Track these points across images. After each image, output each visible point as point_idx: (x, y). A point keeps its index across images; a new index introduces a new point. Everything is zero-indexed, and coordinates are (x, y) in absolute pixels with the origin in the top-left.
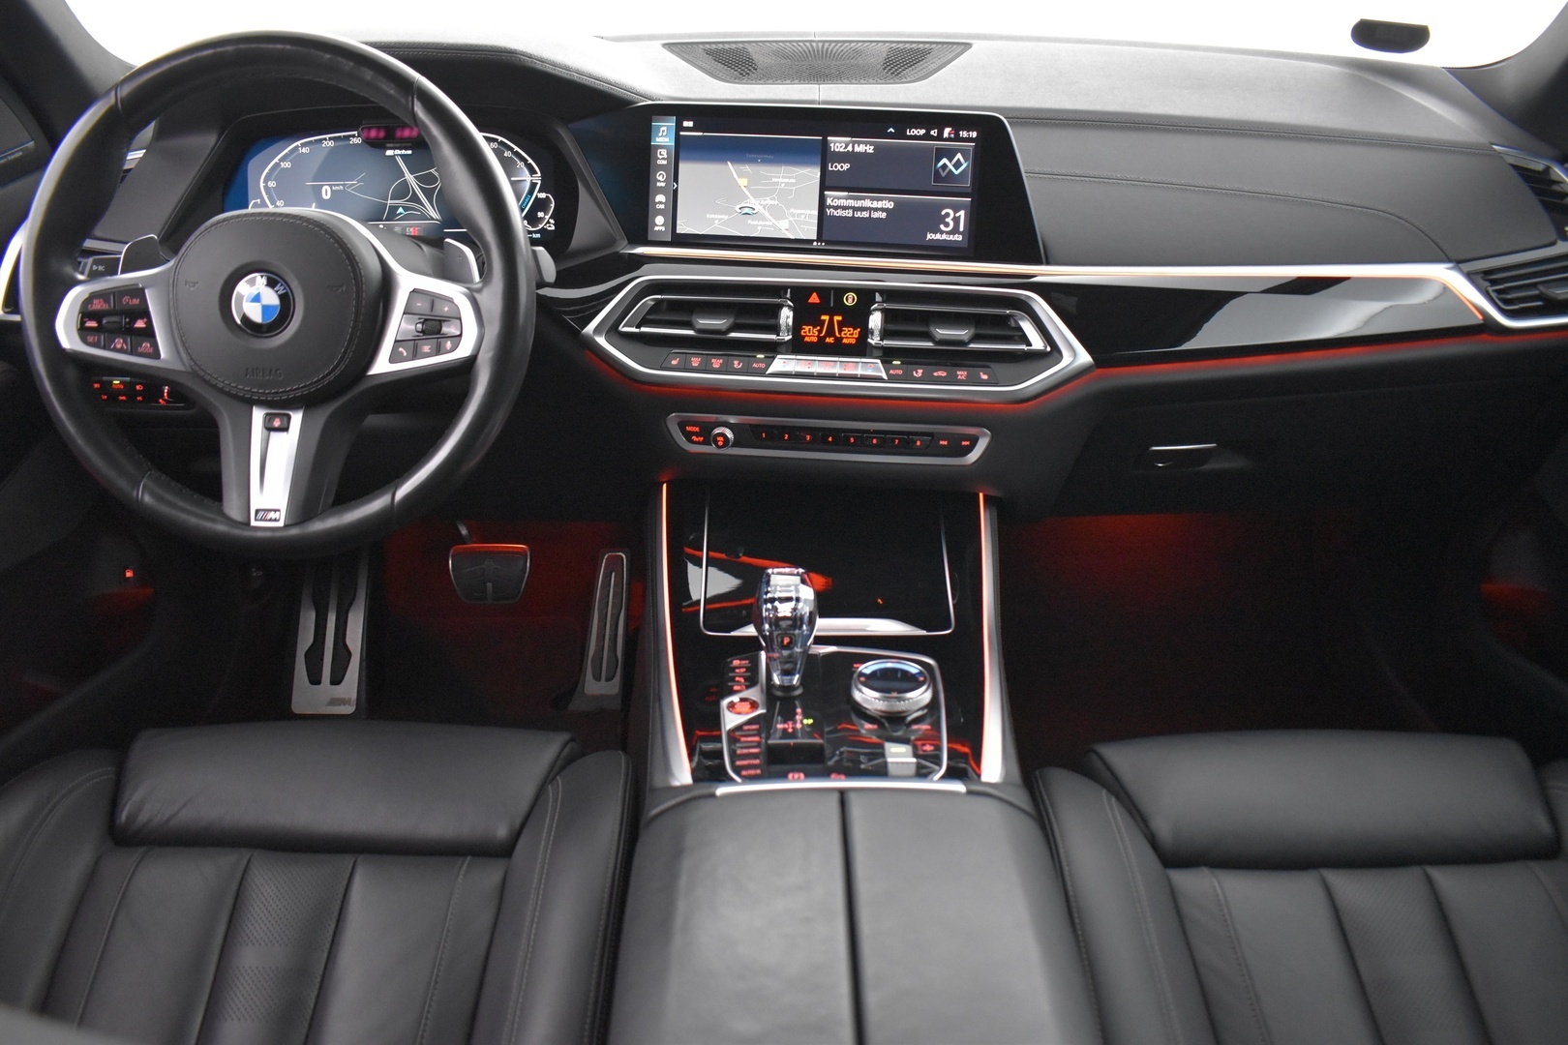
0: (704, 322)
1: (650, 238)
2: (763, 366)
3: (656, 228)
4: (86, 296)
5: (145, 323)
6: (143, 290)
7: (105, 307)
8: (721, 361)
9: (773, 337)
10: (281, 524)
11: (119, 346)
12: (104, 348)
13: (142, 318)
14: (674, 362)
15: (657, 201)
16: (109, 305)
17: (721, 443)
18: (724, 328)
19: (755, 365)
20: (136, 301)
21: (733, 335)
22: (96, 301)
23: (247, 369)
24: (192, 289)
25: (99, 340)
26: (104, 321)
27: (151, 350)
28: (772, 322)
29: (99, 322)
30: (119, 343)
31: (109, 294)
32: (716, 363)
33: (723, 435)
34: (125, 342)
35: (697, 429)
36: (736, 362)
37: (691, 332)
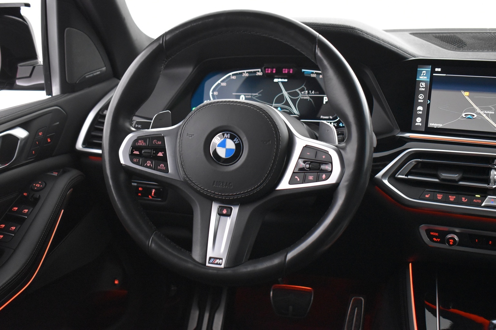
0: (445, 175)
1: (413, 129)
2: (480, 201)
3: (417, 124)
4: (136, 138)
5: (163, 154)
6: (163, 137)
7: (144, 144)
8: (455, 197)
9: (486, 185)
10: (222, 266)
11: (148, 165)
12: (141, 165)
13: (161, 152)
14: (427, 196)
15: (418, 109)
16: (146, 144)
17: (451, 243)
18: (457, 179)
19: (474, 201)
20: (159, 143)
21: (461, 183)
22: (140, 141)
23: (214, 182)
24: (190, 138)
25: (139, 161)
26: (143, 152)
27: (164, 168)
28: (485, 177)
29: (140, 152)
30: (149, 163)
31: (147, 138)
32: (452, 198)
33: (453, 238)
34: (152, 163)
35: (437, 234)
36: (463, 198)
37: (437, 180)
